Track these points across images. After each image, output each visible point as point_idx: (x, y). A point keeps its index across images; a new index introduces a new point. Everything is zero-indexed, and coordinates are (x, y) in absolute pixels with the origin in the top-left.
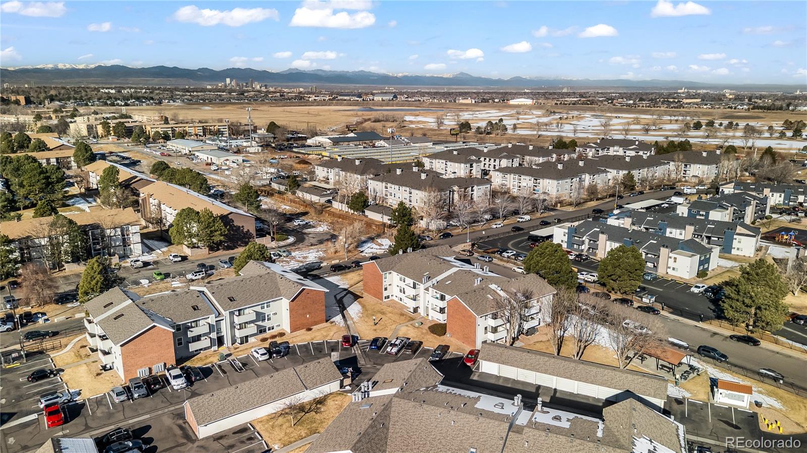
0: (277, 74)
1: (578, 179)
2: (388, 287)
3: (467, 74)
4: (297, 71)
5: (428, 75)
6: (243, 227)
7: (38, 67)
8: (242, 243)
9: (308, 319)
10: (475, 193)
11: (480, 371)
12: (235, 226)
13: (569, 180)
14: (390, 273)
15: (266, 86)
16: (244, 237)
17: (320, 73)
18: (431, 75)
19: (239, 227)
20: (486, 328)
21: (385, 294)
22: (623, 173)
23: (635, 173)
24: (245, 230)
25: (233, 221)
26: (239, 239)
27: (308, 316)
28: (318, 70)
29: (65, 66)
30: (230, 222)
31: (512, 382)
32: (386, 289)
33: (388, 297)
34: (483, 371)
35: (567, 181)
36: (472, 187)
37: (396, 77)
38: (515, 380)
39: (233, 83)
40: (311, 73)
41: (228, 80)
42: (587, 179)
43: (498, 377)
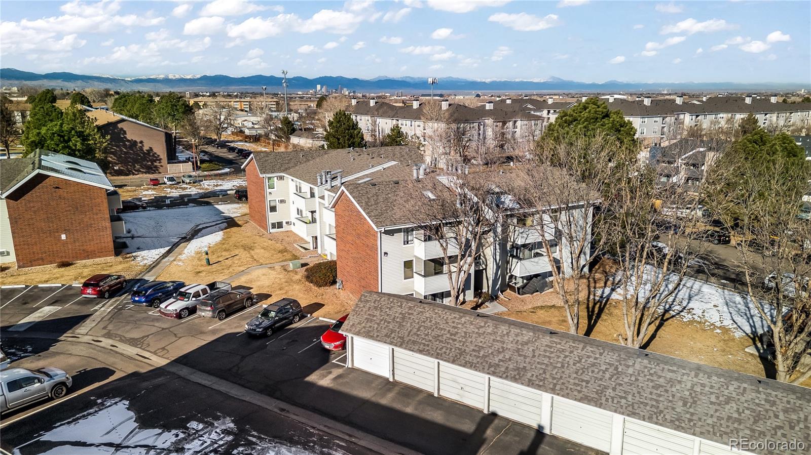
0: (367, 81)
1: (673, 119)
2: (279, 206)
3: (559, 79)
4: (386, 78)
5: (517, 80)
6: (141, 142)
7: (152, 77)
8: (143, 168)
9: (65, 243)
10: (518, 130)
11: (349, 364)
12: (128, 141)
13: (659, 119)
14: (281, 178)
15: (354, 92)
16: (144, 159)
17: (408, 80)
18: (521, 80)
19: (136, 142)
20: (408, 265)
21: (272, 218)
22: (739, 117)
23: (760, 117)
24: (146, 148)
25: (125, 133)
26: (136, 161)
27: (63, 237)
28: (407, 77)
29: (175, 76)
30: (119, 133)
31: (420, 403)
32: (273, 209)
33: (280, 225)
34: (357, 365)
35: (657, 119)
36: (515, 122)
37: (484, 82)
38: (431, 395)
39: (323, 90)
40: (400, 80)
41: (319, 87)
42: (688, 119)
43: (388, 385)
